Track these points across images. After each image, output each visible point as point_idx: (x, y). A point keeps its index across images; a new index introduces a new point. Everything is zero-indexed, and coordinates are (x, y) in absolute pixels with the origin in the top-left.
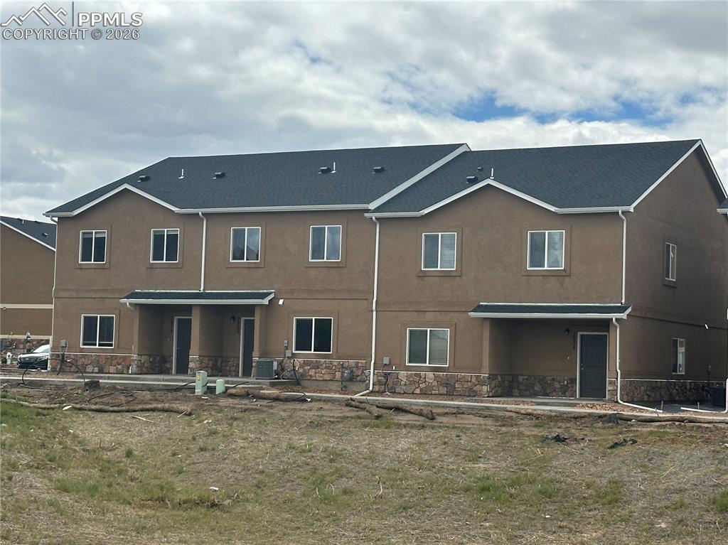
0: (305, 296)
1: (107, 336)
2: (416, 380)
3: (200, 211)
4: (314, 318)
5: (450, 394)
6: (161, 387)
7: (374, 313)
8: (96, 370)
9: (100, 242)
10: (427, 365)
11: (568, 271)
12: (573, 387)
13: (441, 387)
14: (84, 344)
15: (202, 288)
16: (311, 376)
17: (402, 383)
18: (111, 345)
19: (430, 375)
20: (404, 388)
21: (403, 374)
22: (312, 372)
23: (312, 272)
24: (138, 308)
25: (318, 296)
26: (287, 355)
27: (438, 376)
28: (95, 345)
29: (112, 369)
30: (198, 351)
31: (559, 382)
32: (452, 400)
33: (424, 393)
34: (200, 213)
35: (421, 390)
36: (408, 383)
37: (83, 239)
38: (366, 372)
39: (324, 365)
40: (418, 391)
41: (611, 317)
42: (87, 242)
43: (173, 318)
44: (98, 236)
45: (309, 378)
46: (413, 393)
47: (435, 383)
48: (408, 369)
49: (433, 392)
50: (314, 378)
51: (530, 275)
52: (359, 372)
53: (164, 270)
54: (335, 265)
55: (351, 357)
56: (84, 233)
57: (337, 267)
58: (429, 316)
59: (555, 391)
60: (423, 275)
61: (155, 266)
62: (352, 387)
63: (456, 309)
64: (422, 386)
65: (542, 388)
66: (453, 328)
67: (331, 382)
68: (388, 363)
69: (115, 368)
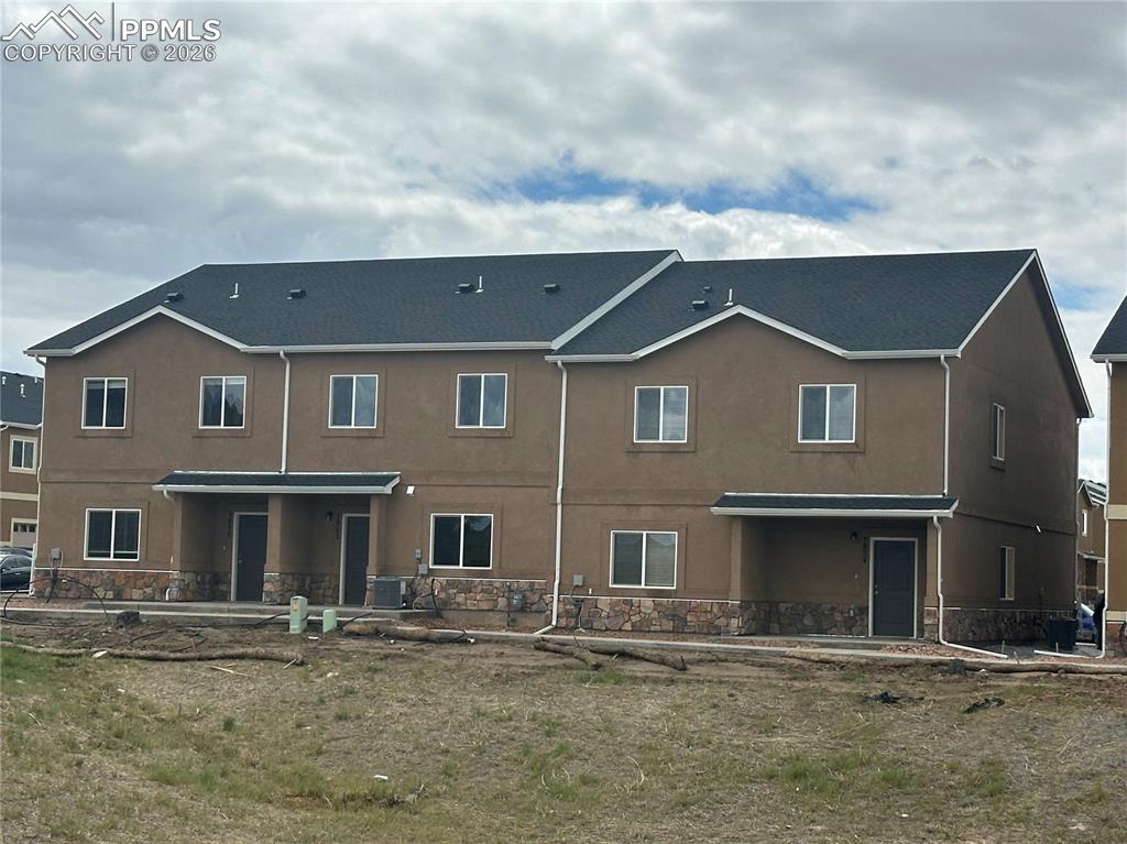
0: (449, 481)
1: (127, 541)
2: (626, 609)
3: (281, 350)
4: (463, 516)
5: (680, 630)
6: (231, 622)
7: (559, 507)
8: (110, 594)
9: (117, 397)
10: (643, 586)
11: (861, 446)
12: (862, 620)
13: (664, 621)
14: (90, 555)
15: (283, 469)
16: (458, 604)
17: (604, 614)
18: (135, 556)
19: (648, 602)
20: (607, 621)
21: (604, 601)
22: (460, 598)
23: (460, 444)
24: (180, 498)
25: (469, 481)
26: (420, 572)
27: (660, 604)
28: (109, 556)
29: (137, 594)
30: (278, 567)
31: (842, 613)
32: (683, 640)
33: (638, 630)
34: (282, 353)
35: (633, 625)
36: (611, 614)
37: (89, 391)
38: (546, 597)
39: (480, 588)
40: (628, 626)
41: (930, 515)
42: (95, 396)
43: (231, 515)
44: (113, 386)
45: (455, 606)
46: (620, 630)
47: (655, 614)
48: (614, 592)
49: (653, 628)
50: (464, 607)
51: (802, 450)
52: (536, 598)
53: (221, 441)
54: (498, 434)
55: (522, 575)
56: (89, 382)
57: (501, 437)
58: (646, 513)
59: (835, 626)
60: (636, 451)
61: (207, 434)
62: (524, 620)
63: (688, 501)
64: (635, 619)
65: (816, 621)
66: (684, 530)
67: (491, 614)
68: (580, 584)
69: (141, 591)
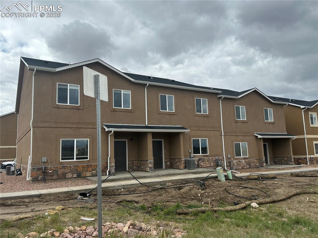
0: (196, 129)
2: (240, 163)
3: (147, 83)
4: (200, 139)
5: (250, 168)
7: (223, 136)
8: (75, 175)
9: (74, 92)
10: (242, 157)
13: (247, 166)
14: (62, 159)
15: (147, 124)
16: (202, 166)
17: (235, 165)
18: (87, 158)
19: (243, 161)
21: (235, 162)
23: (197, 118)
25: (201, 129)
26: (192, 157)
28: (73, 159)
29: (88, 174)
35: (241, 167)
37: (60, 89)
38: (222, 162)
39: (206, 160)
40: (240, 168)
44: (72, 88)
45: (201, 166)
47: (245, 164)
48: (236, 159)
49: (245, 168)
51: (265, 123)
53: (122, 113)
54: (207, 116)
55: (216, 156)
56: (59, 85)
58: (240, 138)
60: (236, 122)
61: (117, 110)
63: (248, 135)
64: (241, 165)
66: (248, 142)
67: (209, 168)
68: (230, 157)
69: (91, 173)
